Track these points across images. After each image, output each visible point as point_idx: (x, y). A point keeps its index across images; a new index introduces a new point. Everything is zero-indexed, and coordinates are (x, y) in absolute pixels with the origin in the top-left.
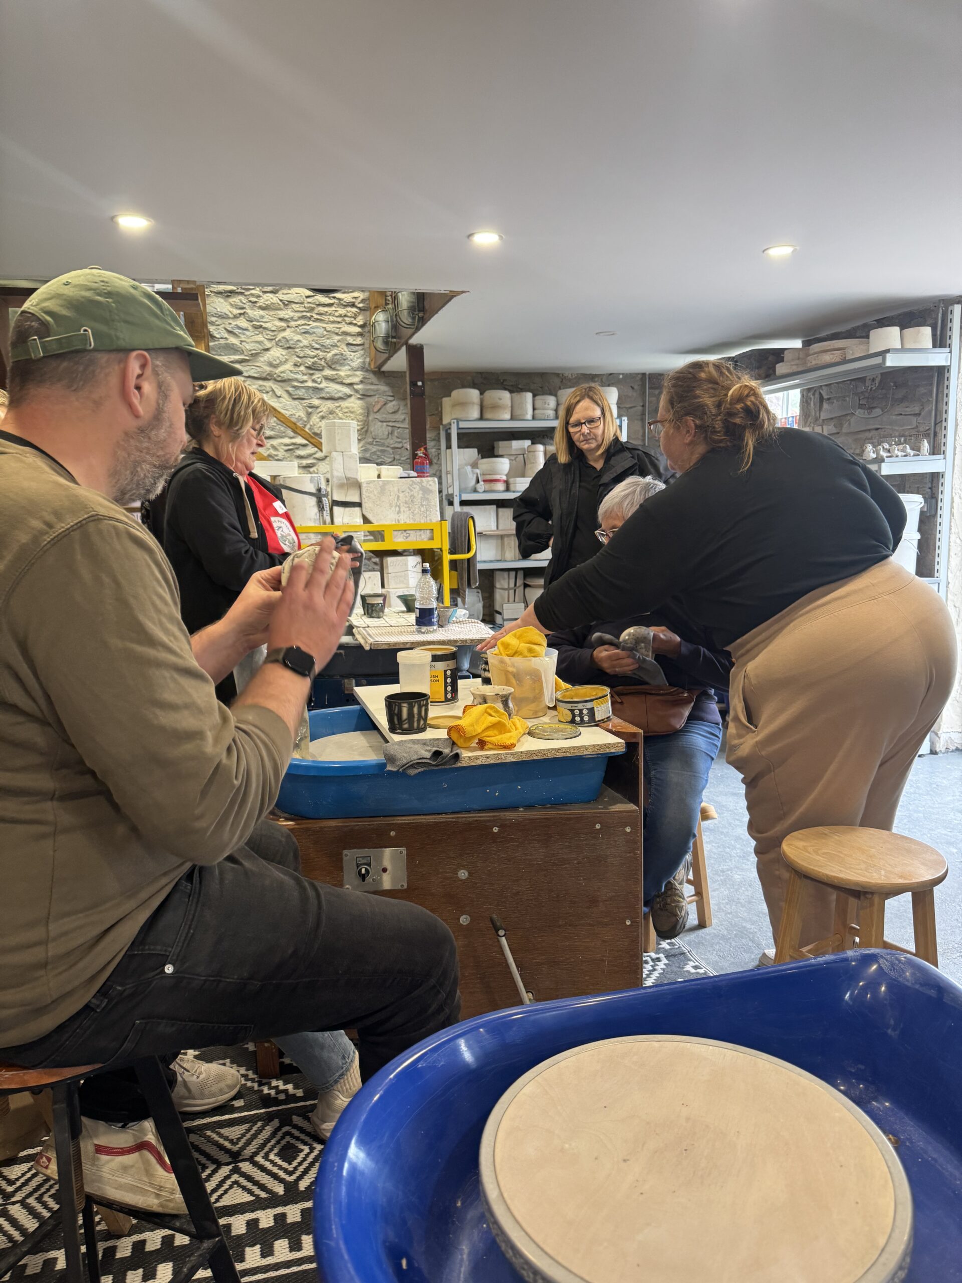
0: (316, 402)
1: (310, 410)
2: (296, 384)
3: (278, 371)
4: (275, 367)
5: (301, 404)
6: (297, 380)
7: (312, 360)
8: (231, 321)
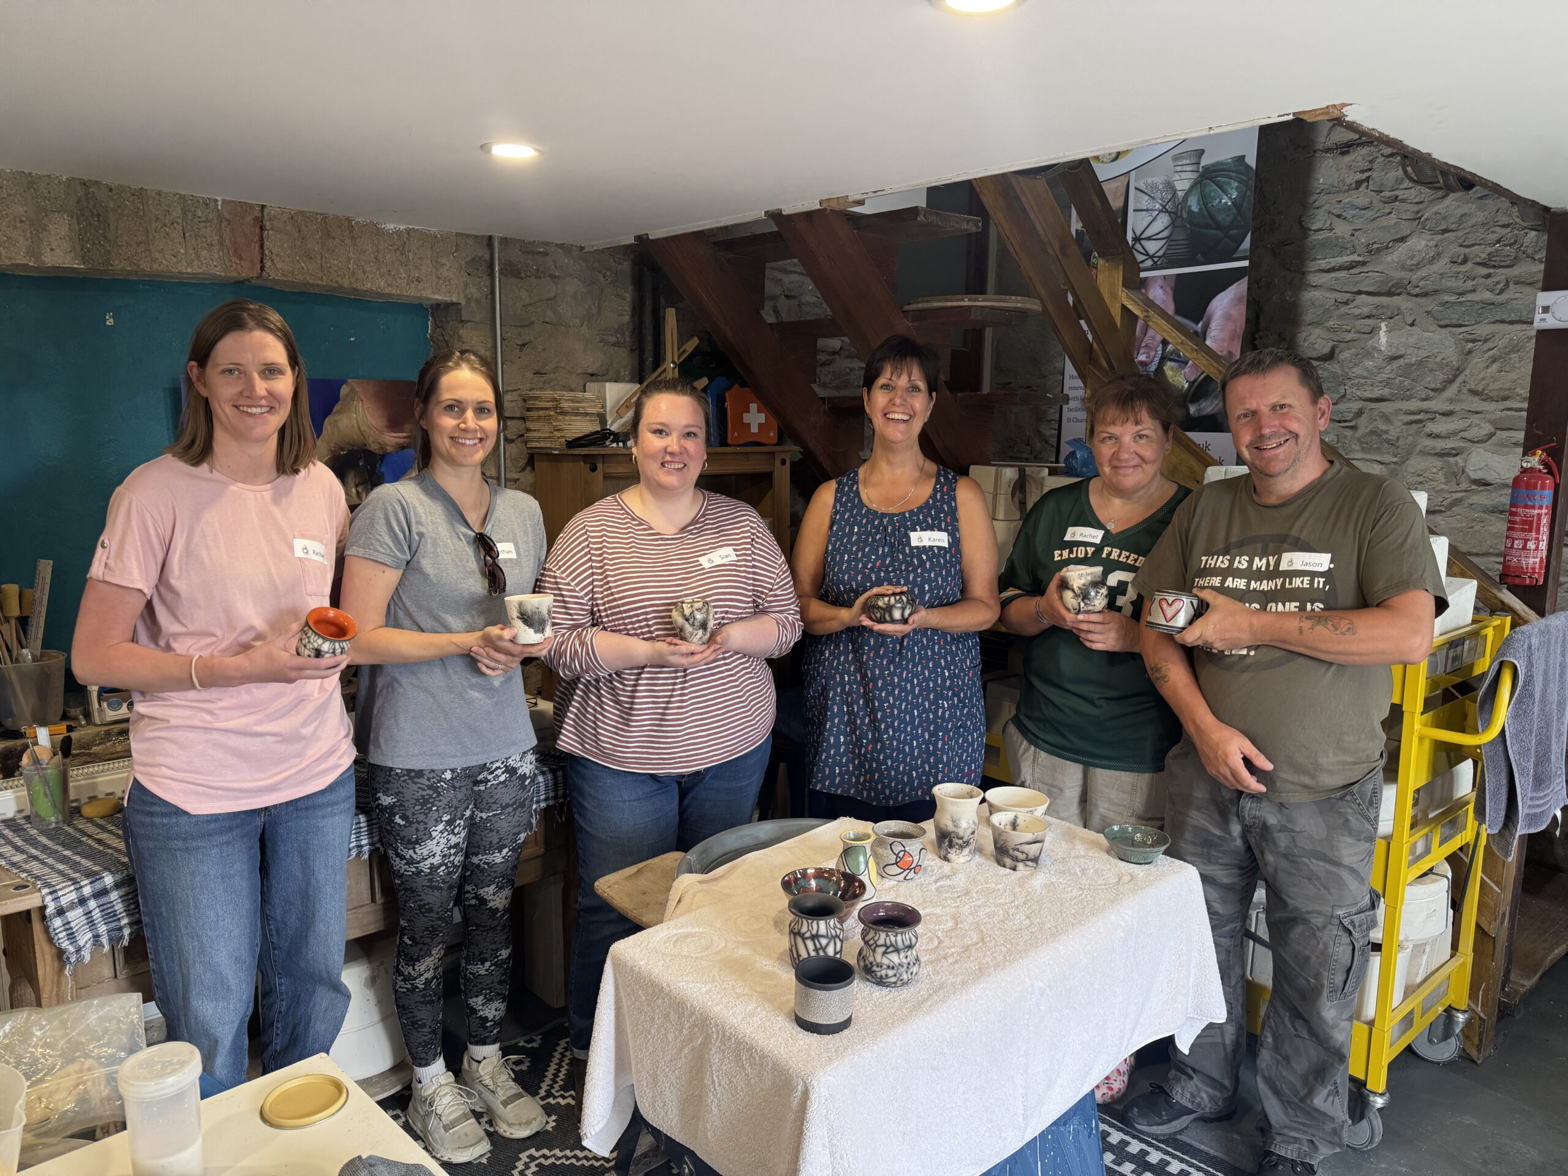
0: (1483, 330)
1: (1470, 345)
2: (1447, 298)
3: (1415, 277)
4: (1411, 270)
5: (1453, 335)
6: (1450, 291)
7: (1489, 249)
8: (1339, 197)
